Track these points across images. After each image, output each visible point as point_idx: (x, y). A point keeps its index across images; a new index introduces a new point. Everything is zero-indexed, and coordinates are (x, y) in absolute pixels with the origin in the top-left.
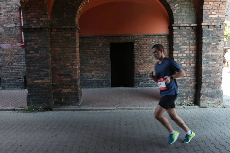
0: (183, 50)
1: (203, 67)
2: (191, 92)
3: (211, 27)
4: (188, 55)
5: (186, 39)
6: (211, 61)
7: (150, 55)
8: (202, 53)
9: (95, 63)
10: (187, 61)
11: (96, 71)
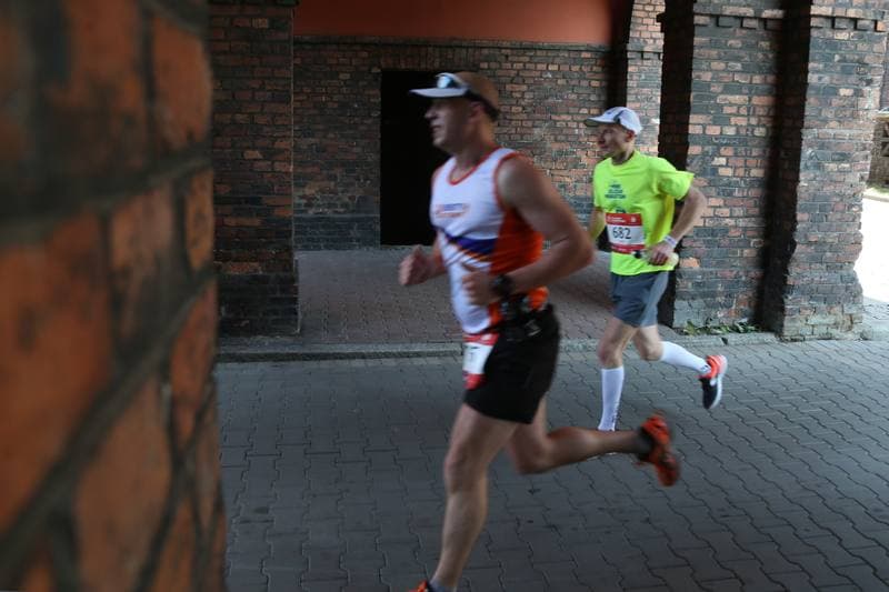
0: (727, 110)
1: (803, 183)
2: (744, 278)
3: (843, 25)
4: (743, 132)
5: (739, 66)
6: (833, 161)
7: (534, 127)
8: (802, 126)
9: (321, 150)
10: (736, 155)
11: (323, 180)
